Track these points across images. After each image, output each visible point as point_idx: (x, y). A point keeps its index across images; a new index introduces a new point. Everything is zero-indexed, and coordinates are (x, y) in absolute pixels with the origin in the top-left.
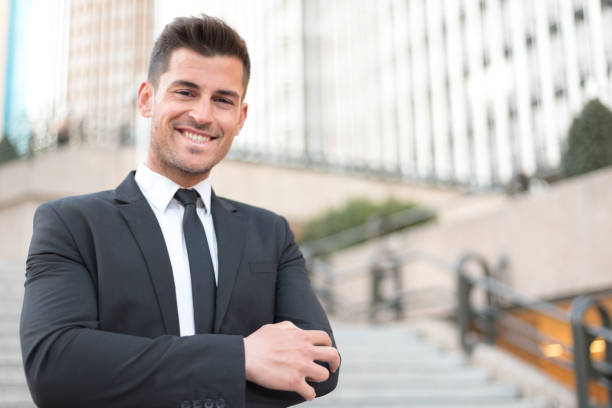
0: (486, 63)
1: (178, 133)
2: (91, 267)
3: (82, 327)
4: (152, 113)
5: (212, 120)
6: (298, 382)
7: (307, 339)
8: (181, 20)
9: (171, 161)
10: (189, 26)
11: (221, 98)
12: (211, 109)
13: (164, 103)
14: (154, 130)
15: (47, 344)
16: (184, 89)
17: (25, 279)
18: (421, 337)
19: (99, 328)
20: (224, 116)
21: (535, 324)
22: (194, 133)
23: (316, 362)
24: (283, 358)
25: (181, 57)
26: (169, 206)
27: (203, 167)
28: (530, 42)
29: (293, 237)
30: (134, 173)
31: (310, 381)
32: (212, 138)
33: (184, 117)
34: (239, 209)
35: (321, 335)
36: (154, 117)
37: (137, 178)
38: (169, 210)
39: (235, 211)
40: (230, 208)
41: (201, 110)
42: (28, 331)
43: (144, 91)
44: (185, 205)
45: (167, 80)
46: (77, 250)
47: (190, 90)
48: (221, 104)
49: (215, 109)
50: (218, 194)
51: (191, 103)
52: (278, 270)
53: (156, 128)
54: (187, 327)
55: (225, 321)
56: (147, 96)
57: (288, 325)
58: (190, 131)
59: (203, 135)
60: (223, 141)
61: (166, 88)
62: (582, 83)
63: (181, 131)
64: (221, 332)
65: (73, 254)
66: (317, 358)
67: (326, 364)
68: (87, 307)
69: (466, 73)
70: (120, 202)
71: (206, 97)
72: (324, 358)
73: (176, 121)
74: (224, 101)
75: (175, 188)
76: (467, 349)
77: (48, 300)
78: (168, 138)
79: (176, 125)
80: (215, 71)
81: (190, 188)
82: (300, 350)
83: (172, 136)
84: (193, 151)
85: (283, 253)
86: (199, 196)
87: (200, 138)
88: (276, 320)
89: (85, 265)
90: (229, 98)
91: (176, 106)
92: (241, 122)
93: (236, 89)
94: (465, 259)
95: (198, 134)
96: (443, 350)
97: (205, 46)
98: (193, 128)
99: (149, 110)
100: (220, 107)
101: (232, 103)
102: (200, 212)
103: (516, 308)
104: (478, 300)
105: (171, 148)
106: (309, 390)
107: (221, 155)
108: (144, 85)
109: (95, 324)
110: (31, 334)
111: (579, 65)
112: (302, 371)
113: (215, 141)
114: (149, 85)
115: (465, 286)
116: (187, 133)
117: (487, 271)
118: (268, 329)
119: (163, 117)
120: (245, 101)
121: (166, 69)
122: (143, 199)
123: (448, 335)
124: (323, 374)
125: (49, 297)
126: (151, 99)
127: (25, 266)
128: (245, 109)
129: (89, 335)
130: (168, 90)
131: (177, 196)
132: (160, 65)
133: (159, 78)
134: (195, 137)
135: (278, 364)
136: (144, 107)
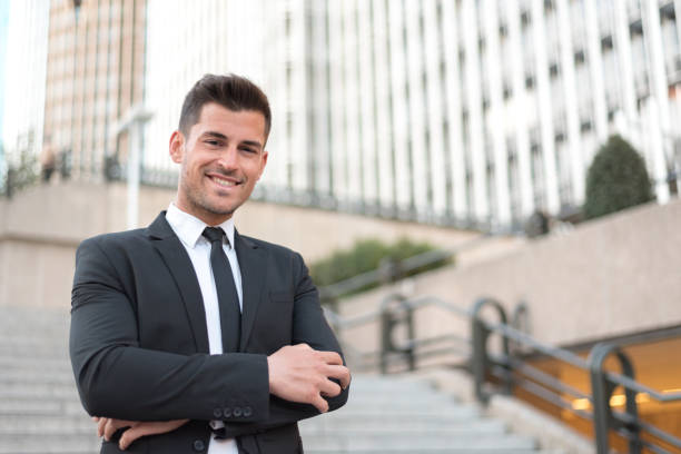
0: (507, 94)
1: (207, 179)
2: (131, 296)
3: (127, 345)
4: (182, 159)
5: (237, 167)
6: (313, 395)
7: (323, 359)
8: (211, 77)
9: (200, 203)
10: (220, 84)
11: (246, 147)
12: (237, 159)
13: (195, 151)
14: (185, 175)
15: (98, 360)
16: (213, 139)
17: (71, 307)
18: (435, 386)
19: (140, 346)
20: (248, 164)
21: (556, 375)
22: (221, 178)
23: (330, 378)
24: (302, 375)
25: (211, 110)
26: (198, 242)
27: (229, 209)
28: (554, 71)
29: (307, 271)
30: (165, 213)
31: (324, 395)
32: (237, 183)
33: (214, 165)
34: (259, 246)
35: (334, 355)
36: (185, 164)
37: (169, 217)
38: (198, 246)
39: (255, 248)
40: (252, 244)
41: (228, 157)
42: (78, 350)
43: (175, 139)
44: (212, 242)
45: (197, 131)
46: (119, 280)
47: (218, 140)
48: (246, 152)
49: (241, 158)
50: (241, 233)
51: (218, 152)
52: (295, 300)
53: (188, 173)
54: (216, 347)
55: (249, 342)
56: (178, 144)
57: (305, 347)
58: (218, 177)
59: (229, 180)
60: (246, 186)
61: (197, 138)
62: (611, 116)
63: (210, 177)
64: (245, 352)
65: (115, 284)
66: (331, 375)
67: (337, 381)
68: (129, 329)
69: (485, 105)
70: (153, 238)
71: (233, 146)
72: (336, 375)
73: (206, 168)
74: (248, 150)
75: (203, 226)
76: (483, 399)
77: (97, 323)
78: (199, 183)
79: (206, 171)
80: (240, 123)
81: (216, 226)
82: (316, 368)
83: (202, 181)
84: (221, 194)
85: (300, 285)
86: (224, 233)
87: (227, 183)
88: (294, 342)
89: (125, 293)
90: (254, 148)
91: (206, 154)
92: (261, 169)
93: (259, 140)
94: (482, 303)
95: (226, 180)
96: (458, 400)
97: (234, 103)
98: (221, 175)
99: (180, 157)
100: (245, 156)
101: (255, 152)
102: (225, 248)
103: (536, 356)
104: (495, 347)
105: (201, 190)
106: (324, 403)
107: (245, 198)
108: (175, 134)
109: (136, 343)
110: (82, 351)
111: (607, 97)
112: (317, 386)
113: (239, 186)
114: (181, 135)
115: (481, 332)
116: (215, 179)
117: (504, 317)
118: (287, 349)
119: (195, 164)
120: (266, 149)
121: (197, 121)
122: (175, 235)
123: (463, 385)
124: (335, 389)
125: (94, 321)
126: (183, 147)
127: (70, 296)
128: (265, 157)
129: (133, 352)
130: (199, 139)
131: (204, 234)
132: (192, 117)
133: (190, 128)
134: (222, 182)
135: (297, 379)
136: (176, 154)
